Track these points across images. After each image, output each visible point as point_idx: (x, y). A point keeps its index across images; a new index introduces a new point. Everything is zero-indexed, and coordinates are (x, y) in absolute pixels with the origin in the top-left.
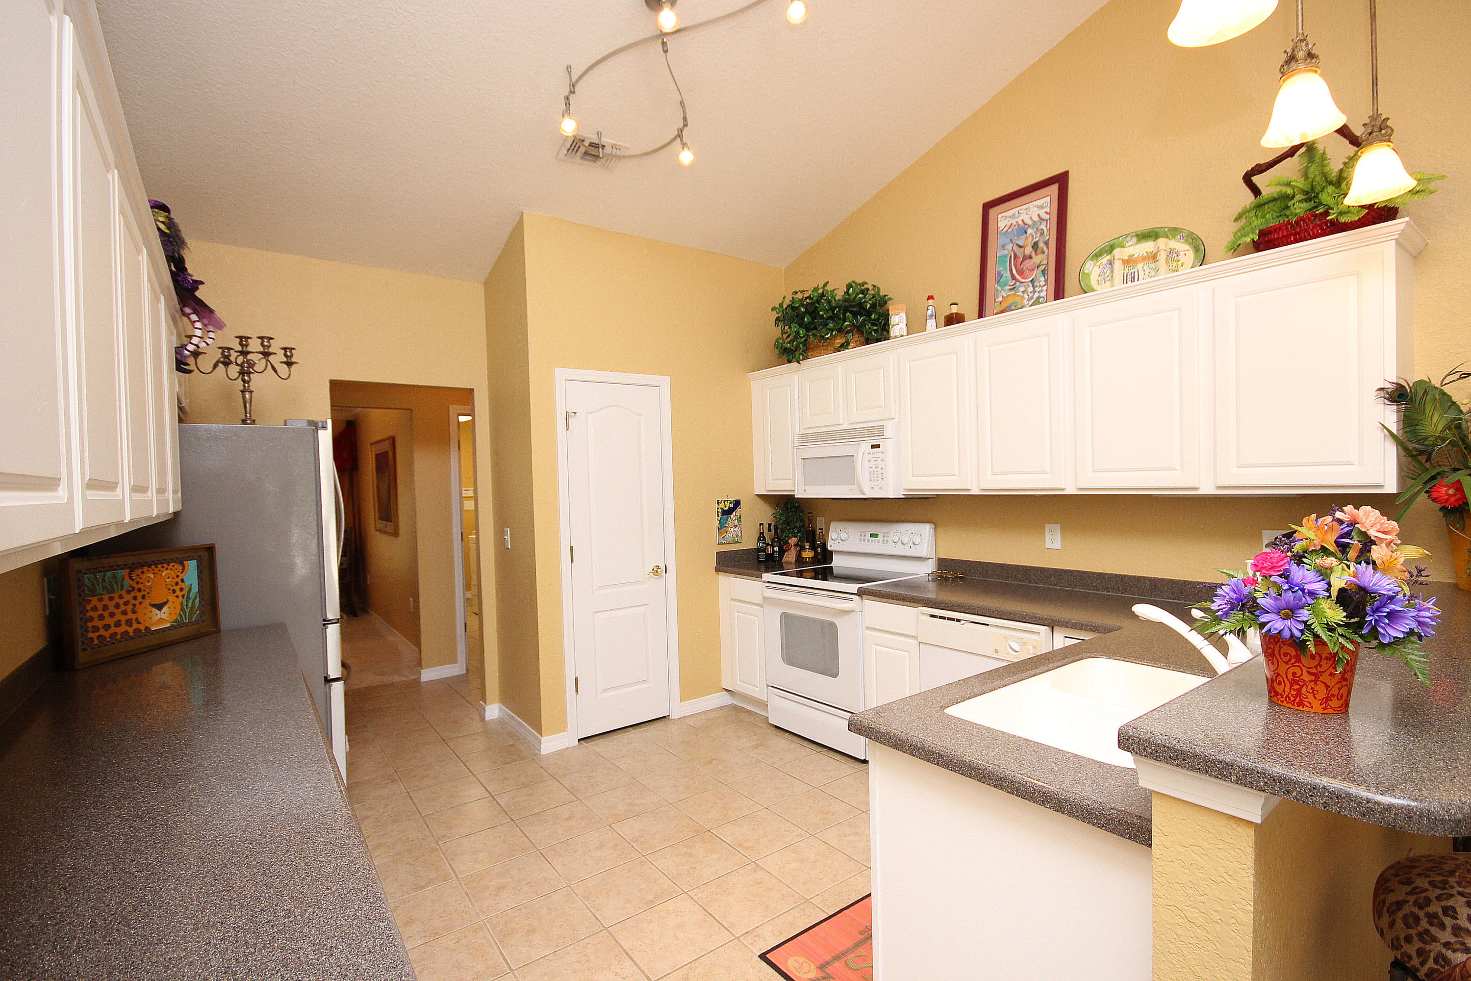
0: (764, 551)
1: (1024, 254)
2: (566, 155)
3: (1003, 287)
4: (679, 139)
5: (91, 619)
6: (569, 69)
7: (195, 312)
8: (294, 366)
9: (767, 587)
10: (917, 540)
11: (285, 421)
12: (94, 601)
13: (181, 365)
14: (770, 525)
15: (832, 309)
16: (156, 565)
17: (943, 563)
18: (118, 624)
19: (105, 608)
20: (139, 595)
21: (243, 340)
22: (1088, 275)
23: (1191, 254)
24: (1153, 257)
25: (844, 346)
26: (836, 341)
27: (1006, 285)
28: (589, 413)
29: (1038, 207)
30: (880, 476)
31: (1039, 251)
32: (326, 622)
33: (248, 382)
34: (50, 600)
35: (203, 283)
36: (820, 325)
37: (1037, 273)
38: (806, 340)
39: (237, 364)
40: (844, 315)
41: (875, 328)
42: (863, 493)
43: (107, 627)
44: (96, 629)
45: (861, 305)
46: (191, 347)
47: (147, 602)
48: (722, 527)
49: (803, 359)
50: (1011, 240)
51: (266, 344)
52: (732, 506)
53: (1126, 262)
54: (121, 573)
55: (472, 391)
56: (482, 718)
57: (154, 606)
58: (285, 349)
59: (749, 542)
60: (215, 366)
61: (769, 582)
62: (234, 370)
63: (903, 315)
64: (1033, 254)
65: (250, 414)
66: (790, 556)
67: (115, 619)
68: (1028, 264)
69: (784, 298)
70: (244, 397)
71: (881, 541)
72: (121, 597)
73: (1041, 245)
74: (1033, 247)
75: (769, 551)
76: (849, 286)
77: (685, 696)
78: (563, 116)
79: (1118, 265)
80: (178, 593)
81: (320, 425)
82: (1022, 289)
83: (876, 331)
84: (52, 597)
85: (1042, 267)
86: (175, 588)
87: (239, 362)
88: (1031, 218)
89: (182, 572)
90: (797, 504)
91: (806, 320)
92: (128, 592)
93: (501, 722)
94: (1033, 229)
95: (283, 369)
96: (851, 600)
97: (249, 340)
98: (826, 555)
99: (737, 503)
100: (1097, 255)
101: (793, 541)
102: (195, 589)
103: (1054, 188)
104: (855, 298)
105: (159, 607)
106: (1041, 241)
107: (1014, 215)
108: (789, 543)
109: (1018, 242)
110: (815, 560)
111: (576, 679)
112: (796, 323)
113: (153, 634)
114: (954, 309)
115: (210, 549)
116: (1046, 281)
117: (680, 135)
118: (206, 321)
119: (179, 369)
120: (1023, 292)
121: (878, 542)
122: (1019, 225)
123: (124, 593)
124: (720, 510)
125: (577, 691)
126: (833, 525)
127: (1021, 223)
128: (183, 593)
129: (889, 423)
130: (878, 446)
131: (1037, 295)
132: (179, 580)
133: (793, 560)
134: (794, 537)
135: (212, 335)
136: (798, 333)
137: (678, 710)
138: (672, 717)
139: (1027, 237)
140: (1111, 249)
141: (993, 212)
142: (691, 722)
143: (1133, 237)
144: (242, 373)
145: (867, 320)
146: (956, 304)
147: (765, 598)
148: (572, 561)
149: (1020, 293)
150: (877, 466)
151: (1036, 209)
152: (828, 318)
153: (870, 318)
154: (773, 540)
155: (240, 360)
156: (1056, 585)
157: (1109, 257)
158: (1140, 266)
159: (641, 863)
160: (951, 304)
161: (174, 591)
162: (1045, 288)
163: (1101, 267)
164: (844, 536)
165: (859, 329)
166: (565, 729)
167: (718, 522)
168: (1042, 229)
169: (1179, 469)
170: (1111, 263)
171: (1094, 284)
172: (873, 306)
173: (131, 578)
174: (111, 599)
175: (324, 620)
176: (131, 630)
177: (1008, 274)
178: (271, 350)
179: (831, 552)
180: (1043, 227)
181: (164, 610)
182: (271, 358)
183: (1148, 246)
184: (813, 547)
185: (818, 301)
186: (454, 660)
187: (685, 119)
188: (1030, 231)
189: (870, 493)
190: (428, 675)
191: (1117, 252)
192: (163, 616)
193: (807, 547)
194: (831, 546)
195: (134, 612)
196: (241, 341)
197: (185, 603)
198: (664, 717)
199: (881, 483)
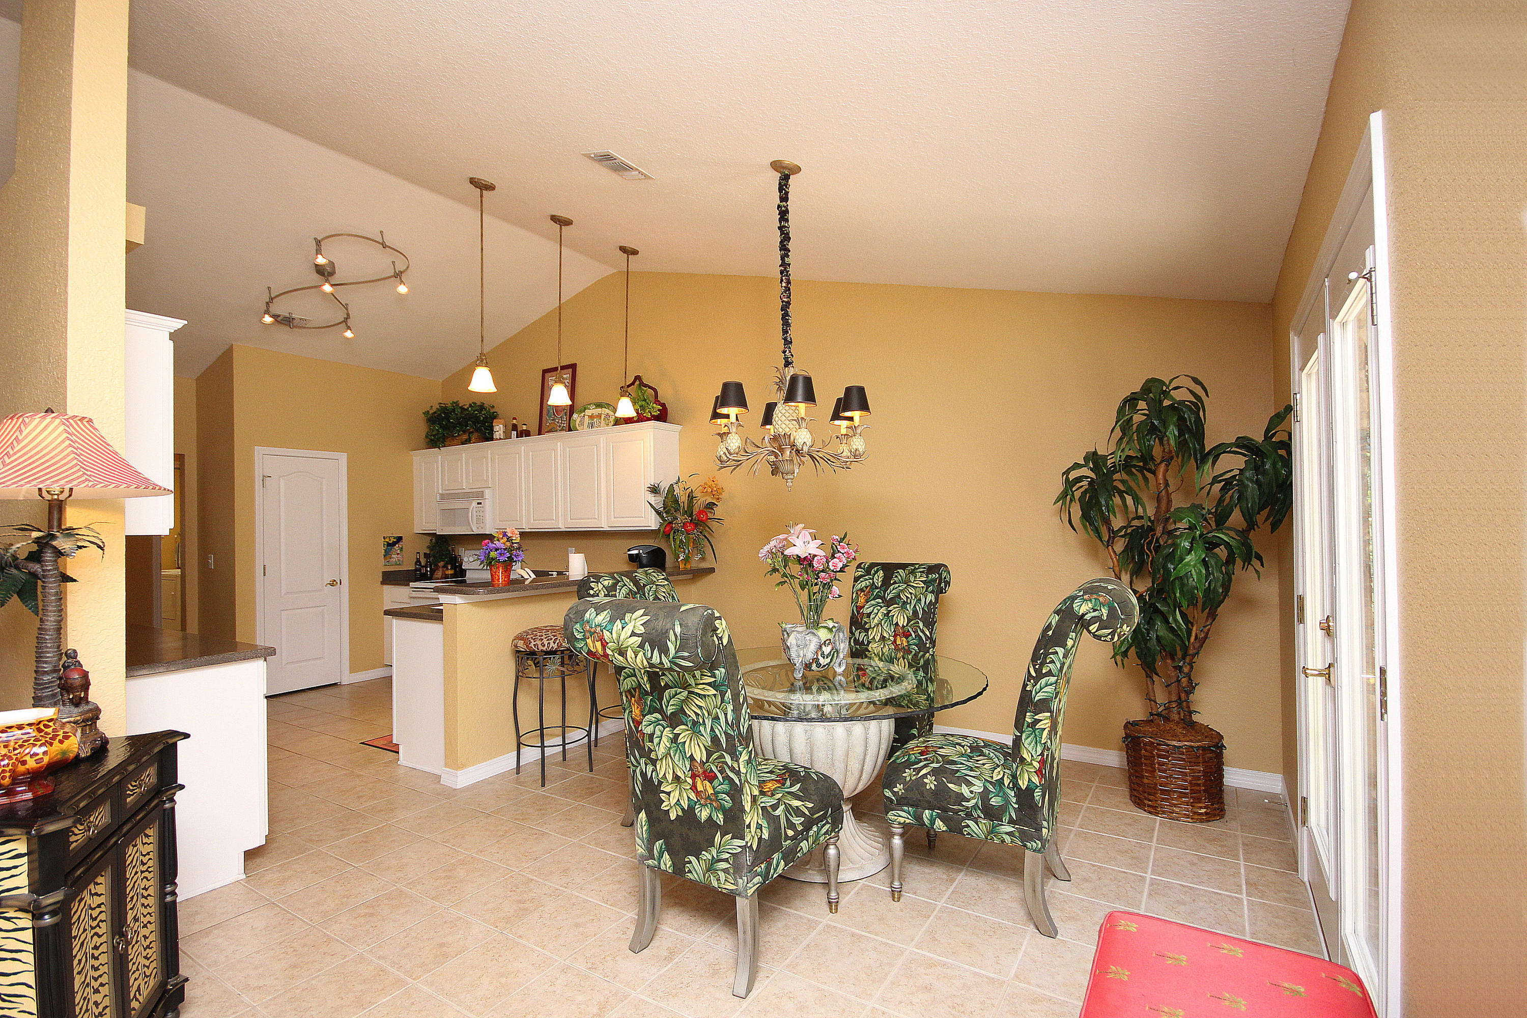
0: (420, 570)
3: (549, 418)
9: (413, 591)
14: (425, 554)
15: (459, 418)
22: (575, 421)
23: (613, 417)
24: (599, 416)
25: (467, 442)
26: (463, 439)
27: (551, 417)
28: (281, 477)
30: (480, 521)
36: (452, 427)
37: (563, 413)
38: (444, 436)
40: (467, 422)
41: (486, 433)
42: (472, 531)
45: (478, 418)
48: (387, 554)
49: (443, 447)
52: (395, 540)
53: (591, 417)
55: (183, 456)
59: (409, 565)
61: (416, 587)
63: (501, 427)
66: (439, 574)
75: (423, 569)
76: (470, 405)
77: (353, 670)
79: (587, 418)
82: (557, 421)
83: (486, 436)
85: (565, 411)
90: (443, 540)
91: (443, 423)
98: (463, 573)
99: (400, 539)
100: (582, 410)
101: (441, 564)
103: (570, 371)
104: (476, 411)
108: (437, 565)
110: (455, 574)
112: (438, 424)
114: (526, 428)
116: (566, 418)
117: (345, 323)
124: (386, 543)
126: (465, 553)
129: (487, 490)
130: (480, 503)
131: (562, 425)
133: (440, 576)
134: (442, 561)
136: (438, 430)
137: (347, 678)
138: (342, 684)
140: (585, 409)
141: (547, 375)
142: (358, 685)
143: (592, 404)
145: (483, 426)
146: (526, 425)
147: (411, 598)
148: (265, 575)
150: (480, 515)
152: (457, 423)
153: (485, 425)
154: (426, 564)
157: (583, 414)
158: (592, 421)
160: (523, 425)
164: (471, 559)
165: (478, 430)
167: (383, 551)
170: (583, 417)
171: (577, 426)
172: (486, 418)
177: (552, 411)
179: (465, 570)
183: (599, 410)
184: (453, 568)
185: (453, 411)
187: (348, 314)
189: (476, 532)
191: (587, 411)
193: (449, 567)
194: (465, 566)
198: (335, 684)
199: (482, 525)
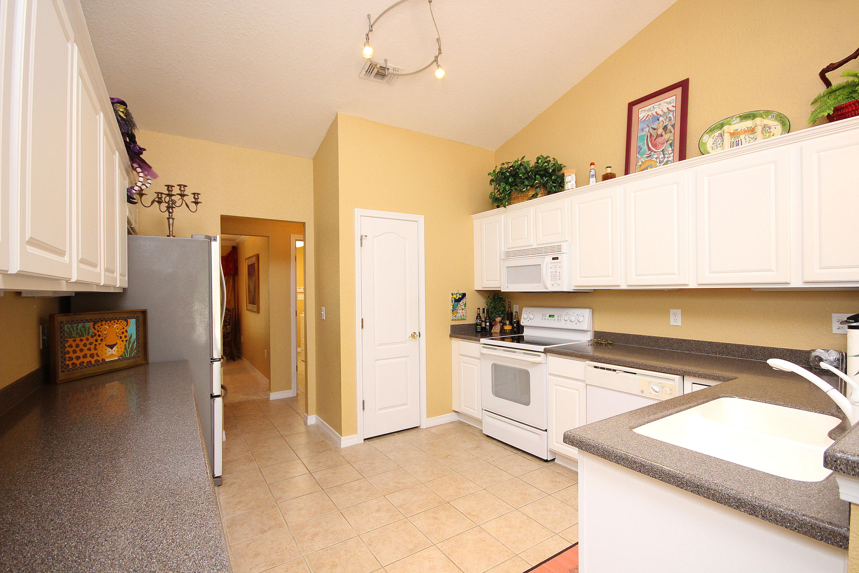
0: (481, 325)
1: (657, 134)
2: (365, 75)
3: (642, 156)
4: (435, 63)
5: (68, 352)
6: (369, 16)
7: (140, 167)
8: (199, 204)
9: (483, 347)
10: (581, 319)
11: (192, 236)
12: (71, 341)
13: (130, 199)
14: (484, 309)
15: (527, 173)
16: (110, 321)
17: (598, 335)
18: (85, 356)
19: (77, 346)
20: (99, 339)
21: (169, 187)
22: (705, 144)
23: (779, 128)
24: (752, 130)
25: (534, 196)
26: (530, 193)
27: (644, 154)
28: (375, 237)
29: (667, 103)
30: (558, 277)
31: (668, 131)
32: (213, 360)
33: (172, 213)
34: (43, 340)
35: (145, 150)
36: (520, 183)
37: (666, 145)
38: (510, 193)
39: (166, 202)
40: (535, 176)
41: (554, 185)
42: (546, 288)
43: (78, 358)
44: (71, 359)
45: (546, 170)
46: (136, 188)
47: (104, 343)
48: (454, 310)
49: (508, 205)
50: (648, 125)
51: (182, 189)
52: (460, 296)
53: (732, 135)
54: (88, 325)
55: (304, 224)
56: (306, 424)
57: (107, 346)
58: (194, 194)
59: (471, 320)
60: (152, 203)
61: (484, 344)
62: (164, 206)
63: (574, 176)
64: (663, 133)
65: (172, 232)
66: (497, 329)
67: (83, 353)
68: (660, 140)
69: (496, 167)
70: (169, 222)
71: (556, 320)
72: (87, 339)
73: (669, 127)
74: (663, 129)
75: (483, 325)
76: (538, 159)
77: (430, 414)
78: (365, 46)
79: (727, 136)
80: (123, 338)
81: (213, 238)
82: (656, 156)
83: (555, 187)
84: (45, 338)
85: (670, 142)
86: (121, 335)
87: (167, 201)
88: (662, 110)
89: (126, 326)
90: (501, 297)
91: (510, 180)
92: (92, 337)
93: (317, 427)
94: (663, 117)
95: (193, 206)
96: (539, 356)
97: (173, 188)
98: (520, 329)
99: (464, 295)
100: (711, 130)
101: (498, 319)
102: (134, 337)
103: (679, 90)
104: (542, 165)
105: (112, 347)
106: (670, 124)
107: (650, 109)
108: (495, 321)
109: (652, 126)
110: (512, 332)
111: (363, 401)
112: (503, 182)
113: (106, 363)
114: (609, 171)
115: (144, 313)
116: (673, 150)
117: (436, 60)
118: (146, 173)
119: (129, 201)
120: (656, 158)
121: (555, 320)
122: (653, 115)
123: (89, 337)
124: (453, 299)
125: (364, 409)
126: (524, 310)
127: (655, 114)
128: (126, 339)
129: (565, 243)
130: (557, 258)
131: (666, 159)
132: (124, 330)
133: (498, 331)
134: (499, 317)
135: (149, 181)
136: (505, 188)
137: (426, 423)
138: (422, 427)
139: (659, 123)
140: (722, 125)
141: (635, 108)
142: (434, 431)
143: (737, 117)
144: (168, 208)
145: (549, 180)
146: (610, 167)
147: (482, 354)
148: (362, 327)
149: (654, 159)
150: (555, 271)
151: (666, 104)
152: (524, 179)
153: (551, 179)
154: (486, 319)
155: (167, 199)
156: (677, 349)
157: (720, 132)
158: (742, 137)
159: (405, 523)
160: (606, 168)
161: (121, 338)
162: (672, 155)
163: (714, 138)
164: (531, 316)
165: (544, 185)
166: (355, 432)
167: (452, 306)
168: (670, 117)
169: (775, 270)
170: (721, 135)
171: (709, 149)
172: (554, 171)
173: (94, 328)
174: (81, 340)
175: (212, 359)
176: (93, 361)
177: (646, 147)
178: (185, 193)
179: (523, 327)
180: (671, 115)
181: (114, 349)
182: (185, 198)
183: (749, 123)
184: (511, 324)
185: (518, 168)
186: (290, 388)
187: (440, 49)
188: (661, 119)
189: (551, 289)
190: (274, 396)
191: (726, 128)
192: (114, 353)
193: (508, 323)
194: (523, 323)
195: (95, 349)
196: (168, 188)
197: (127, 345)
198: (417, 427)
199: (558, 282)
